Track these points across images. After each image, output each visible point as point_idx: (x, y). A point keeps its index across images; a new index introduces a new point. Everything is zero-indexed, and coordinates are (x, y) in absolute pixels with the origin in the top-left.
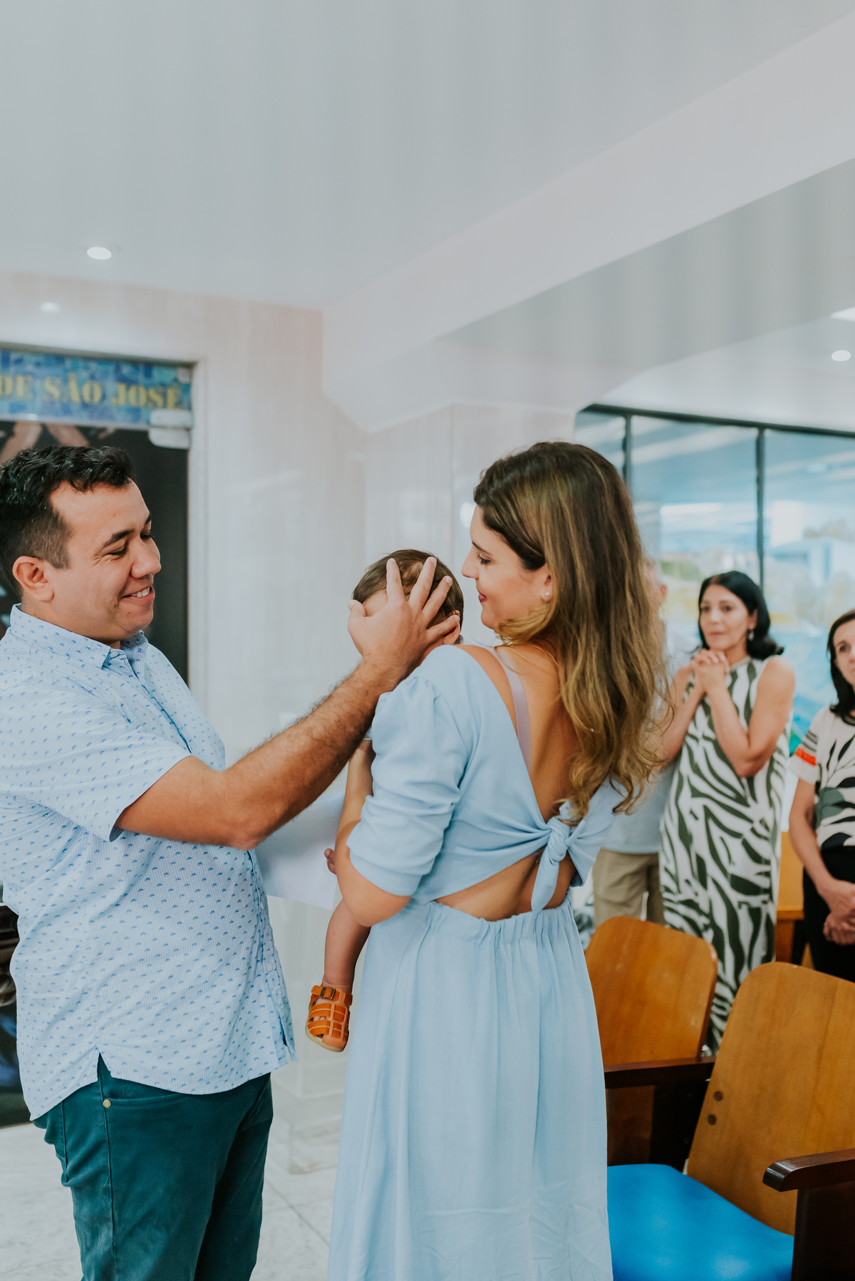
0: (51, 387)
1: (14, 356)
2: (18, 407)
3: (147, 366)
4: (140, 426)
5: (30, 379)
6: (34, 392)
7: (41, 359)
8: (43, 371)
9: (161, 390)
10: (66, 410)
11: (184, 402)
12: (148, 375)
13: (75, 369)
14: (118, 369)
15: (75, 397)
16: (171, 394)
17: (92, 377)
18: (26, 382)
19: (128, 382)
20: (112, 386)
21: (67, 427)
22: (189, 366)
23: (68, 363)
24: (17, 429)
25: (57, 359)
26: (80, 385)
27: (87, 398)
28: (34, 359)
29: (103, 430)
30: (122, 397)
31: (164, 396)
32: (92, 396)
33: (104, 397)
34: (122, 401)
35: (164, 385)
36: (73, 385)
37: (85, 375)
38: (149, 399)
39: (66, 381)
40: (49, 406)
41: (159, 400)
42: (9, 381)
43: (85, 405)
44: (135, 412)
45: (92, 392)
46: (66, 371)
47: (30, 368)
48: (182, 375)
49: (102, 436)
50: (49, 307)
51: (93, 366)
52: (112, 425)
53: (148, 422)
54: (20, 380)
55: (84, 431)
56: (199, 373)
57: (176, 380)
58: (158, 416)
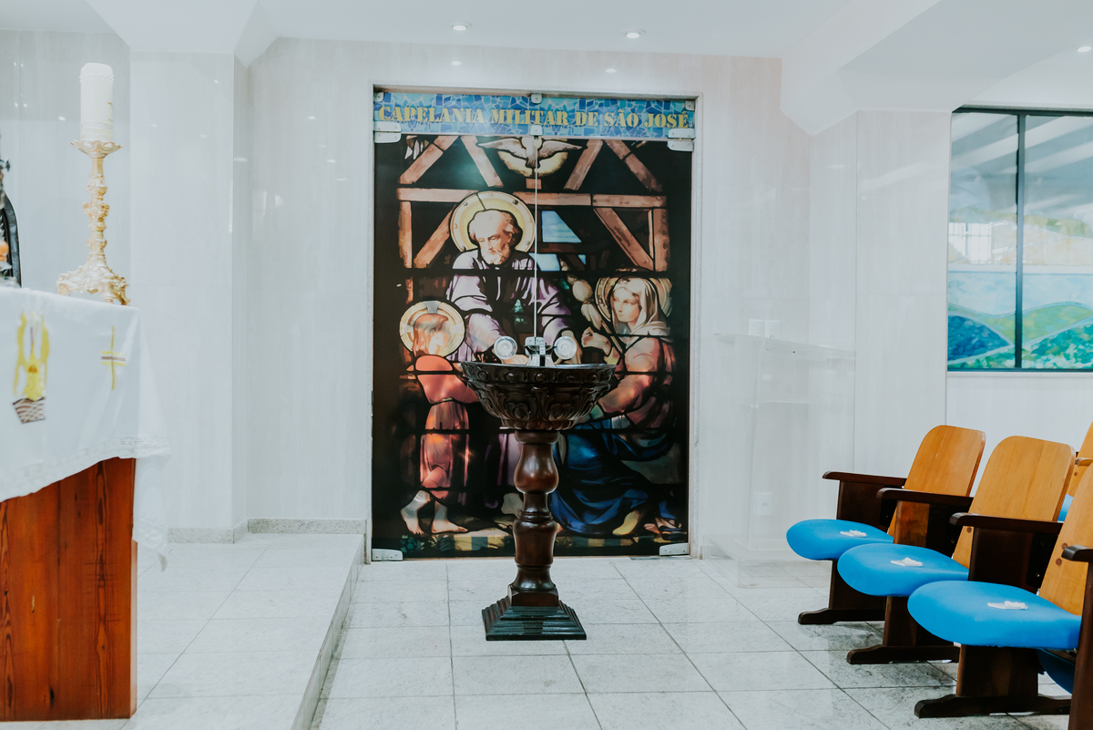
0: (608, 118)
1: (587, 101)
2: (588, 131)
3: (668, 101)
4: (662, 139)
5: (596, 114)
6: (598, 121)
7: (603, 102)
8: (604, 108)
9: (675, 116)
10: (618, 132)
11: (689, 124)
12: (667, 107)
13: (622, 107)
14: (649, 105)
15: (623, 124)
16: (681, 117)
17: (633, 111)
18: (594, 116)
19: (655, 113)
20: (644, 115)
21: (617, 141)
22: (693, 100)
23: (619, 104)
24: (588, 144)
25: (612, 100)
26: (626, 117)
27: (630, 124)
28: (599, 102)
29: (640, 142)
30: (651, 121)
31: (677, 119)
32: (633, 123)
33: (640, 122)
34: (651, 124)
35: (676, 113)
36: (621, 116)
37: (629, 109)
38: (667, 122)
39: (618, 114)
40: (608, 130)
41: (674, 122)
42: (584, 116)
43: (628, 128)
44: (659, 130)
45: (632, 119)
46: (618, 108)
47: (597, 107)
48: (688, 106)
49: (638, 146)
50: (611, 70)
51: (634, 103)
52: (644, 140)
53: (667, 136)
54: (591, 114)
55: (627, 143)
56: (699, 102)
57: (685, 109)
58: (672, 133)
